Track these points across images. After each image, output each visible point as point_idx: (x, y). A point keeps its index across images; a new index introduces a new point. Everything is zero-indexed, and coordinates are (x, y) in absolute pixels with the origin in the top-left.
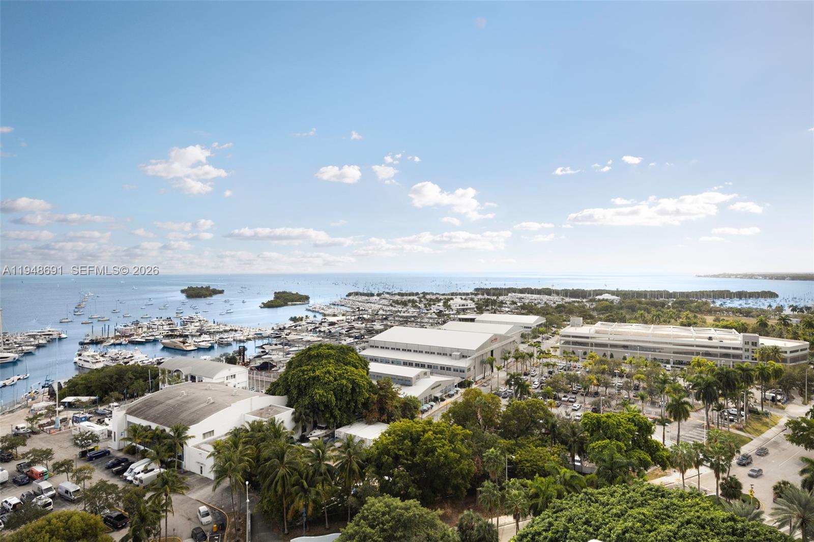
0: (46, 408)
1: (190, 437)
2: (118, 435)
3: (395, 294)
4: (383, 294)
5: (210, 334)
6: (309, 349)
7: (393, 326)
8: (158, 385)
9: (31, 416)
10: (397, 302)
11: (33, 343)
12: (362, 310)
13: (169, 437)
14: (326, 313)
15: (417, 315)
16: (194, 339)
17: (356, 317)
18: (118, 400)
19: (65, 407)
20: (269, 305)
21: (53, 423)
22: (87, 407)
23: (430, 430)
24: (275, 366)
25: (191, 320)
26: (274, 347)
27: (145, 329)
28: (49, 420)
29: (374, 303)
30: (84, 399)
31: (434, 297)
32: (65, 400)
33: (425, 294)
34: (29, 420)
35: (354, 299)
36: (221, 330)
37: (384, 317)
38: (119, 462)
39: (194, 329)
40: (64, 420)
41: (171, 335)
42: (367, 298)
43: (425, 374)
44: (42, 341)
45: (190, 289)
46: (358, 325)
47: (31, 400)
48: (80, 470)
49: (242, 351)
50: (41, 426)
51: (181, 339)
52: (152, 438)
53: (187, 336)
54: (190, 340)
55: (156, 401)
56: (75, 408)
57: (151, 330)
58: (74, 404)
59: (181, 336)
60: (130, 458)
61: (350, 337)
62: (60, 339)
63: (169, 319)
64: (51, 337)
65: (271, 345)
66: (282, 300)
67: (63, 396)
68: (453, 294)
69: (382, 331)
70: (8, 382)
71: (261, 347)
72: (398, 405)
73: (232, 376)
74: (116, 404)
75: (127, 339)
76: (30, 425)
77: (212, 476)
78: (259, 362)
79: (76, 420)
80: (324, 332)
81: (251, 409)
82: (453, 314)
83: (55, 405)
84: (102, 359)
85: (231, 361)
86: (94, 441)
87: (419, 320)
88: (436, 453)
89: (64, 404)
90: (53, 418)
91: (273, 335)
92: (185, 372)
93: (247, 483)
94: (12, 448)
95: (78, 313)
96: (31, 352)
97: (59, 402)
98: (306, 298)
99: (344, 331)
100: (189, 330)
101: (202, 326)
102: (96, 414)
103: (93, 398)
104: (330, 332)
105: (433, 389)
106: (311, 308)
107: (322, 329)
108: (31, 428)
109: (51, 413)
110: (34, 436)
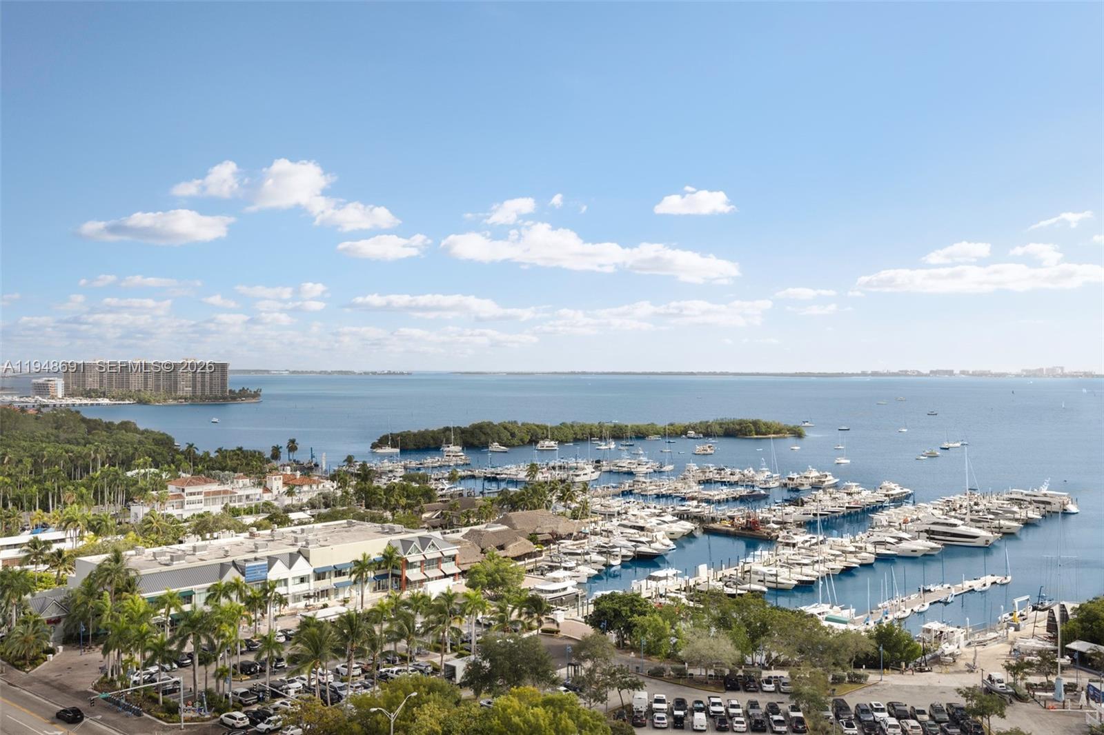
0: (1040, 653)
9: (1013, 662)
11: (1017, 516)
19: (1073, 661)
21: (1049, 687)
28: (1044, 679)
32: (1074, 645)
34: (1009, 668)
40: (1070, 688)
44: (1034, 514)
47: (1013, 628)
50: (1029, 687)
56: (1092, 667)
58: (1090, 660)
62: (1066, 513)
64: (1048, 508)
67: (1070, 636)
70: (977, 585)
76: (1011, 680)
79: (1095, 695)
83: (1056, 651)
89: (1071, 652)
90: (1053, 679)
94: (982, 715)
96: (1012, 534)
97: (1062, 647)
108: (1013, 685)
109: (1047, 663)
110: (1017, 704)
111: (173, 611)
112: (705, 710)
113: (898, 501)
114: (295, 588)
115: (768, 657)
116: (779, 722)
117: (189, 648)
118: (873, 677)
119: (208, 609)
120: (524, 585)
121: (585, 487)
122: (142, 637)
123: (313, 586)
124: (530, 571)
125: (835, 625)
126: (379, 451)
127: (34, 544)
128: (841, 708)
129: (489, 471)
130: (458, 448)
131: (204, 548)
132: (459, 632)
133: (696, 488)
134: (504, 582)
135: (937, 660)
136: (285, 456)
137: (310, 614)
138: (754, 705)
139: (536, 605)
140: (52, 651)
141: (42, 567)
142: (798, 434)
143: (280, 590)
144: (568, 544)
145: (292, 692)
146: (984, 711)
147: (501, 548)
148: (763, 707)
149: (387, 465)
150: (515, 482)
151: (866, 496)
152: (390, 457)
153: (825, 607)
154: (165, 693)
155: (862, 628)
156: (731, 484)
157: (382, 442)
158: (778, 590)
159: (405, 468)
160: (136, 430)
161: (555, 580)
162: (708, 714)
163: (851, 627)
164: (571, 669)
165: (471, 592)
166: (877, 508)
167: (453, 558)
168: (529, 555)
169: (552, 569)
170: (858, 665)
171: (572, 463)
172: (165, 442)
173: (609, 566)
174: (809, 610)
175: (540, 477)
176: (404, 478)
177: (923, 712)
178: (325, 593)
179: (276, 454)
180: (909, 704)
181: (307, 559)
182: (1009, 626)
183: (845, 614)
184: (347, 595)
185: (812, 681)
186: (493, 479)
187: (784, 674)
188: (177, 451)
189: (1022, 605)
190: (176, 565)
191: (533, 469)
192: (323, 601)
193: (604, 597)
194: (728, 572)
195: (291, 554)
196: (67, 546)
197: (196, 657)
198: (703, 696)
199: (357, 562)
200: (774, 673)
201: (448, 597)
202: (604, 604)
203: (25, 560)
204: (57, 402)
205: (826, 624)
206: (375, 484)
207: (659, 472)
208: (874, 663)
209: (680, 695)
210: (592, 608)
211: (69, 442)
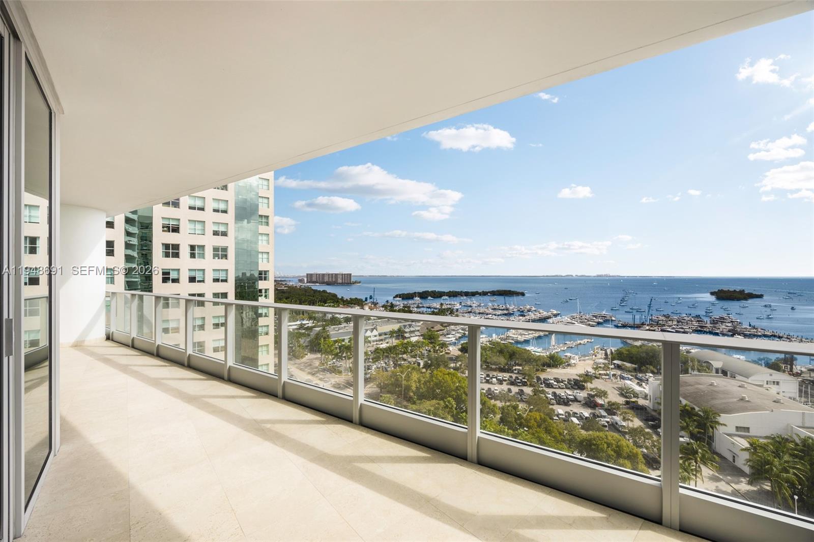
0: (603, 364)
1: (721, 424)
2: (653, 399)
8: (688, 370)
9: (595, 367)
13: (697, 415)
18: (653, 372)
19: (615, 366)
21: (606, 375)
22: (630, 371)
25: (722, 320)
27: (675, 323)
28: (605, 372)
30: (628, 365)
32: (615, 362)
34: (593, 368)
36: (760, 334)
39: (724, 329)
40: (614, 375)
44: (601, 321)
45: (721, 291)
48: (626, 413)
50: (600, 374)
55: (686, 382)
56: (621, 369)
57: (680, 324)
58: (621, 367)
62: (611, 320)
63: (698, 316)
64: (605, 318)
67: (613, 359)
70: (582, 342)
73: (774, 382)
74: (651, 375)
75: (659, 328)
76: (594, 372)
77: (747, 470)
79: (623, 378)
81: (803, 423)
83: (609, 363)
86: (634, 397)
89: (614, 364)
90: (608, 372)
93: (796, 497)
94: (585, 382)
95: (622, 304)
97: (611, 363)
100: (719, 329)
101: (735, 327)
102: (637, 378)
103: (634, 366)
108: (595, 374)
109: (606, 367)
110: (596, 380)
111: (339, 344)
112: (496, 378)
113: (556, 315)
114: (373, 339)
115: (515, 363)
116: (519, 382)
117: (344, 355)
118: (549, 370)
119: (349, 344)
120: (440, 339)
121: (457, 310)
122: (332, 351)
123: (378, 338)
124: (441, 335)
125: (536, 353)
126: (395, 299)
127: (301, 324)
128: (539, 379)
129: (428, 305)
130: (419, 298)
131: (348, 326)
132: (421, 352)
133: (491, 311)
134: (434, 338)
135: (569, 365)
136: (369, 301)
137: (378, 346)
138: (511, 377)
139: (444, 345)
140: (307, 355)
141: (303, 331)
142: (523, 294)
143: (369, 339)
144: (452, 327)
145: (373, 368)
146: (585, 381)
147: (433, 328)
148: (514, 378)
149: (398, 303)
150: (436, 309)
151: (545, 314)
152: (399, 301)
153: (533, 348)
154: (338, 367)
155: (545, 354)
156: (502, 310)
157: (396, 296)
158: (518, 342)
159: (403, 304)
160: (327, 293)
161: (449, 338)
162: (497, 380)
163: (541, 354)
164: (454, 364)
165: (424, 341)
166: (549, 318)
167: (418, 331)
168: (441, 330)
169: (448, 334)
170: (544, 366)
171: (453, 303)
172: (335, 296)
173: (465, 334)
174: (528, 348)
175: (443, 307)
176: (403, 307)
177: (565, 381)
178: (382, 340)
179: (366, 299)
180: (560, 378)
181: (377, 330)
182: (593, 355)
183: (539, 350)
184: (388, 341)
185: (529, 370)
186: (429, 308)
187: (521, 368)
188: (338, 299)
189: (597, 349)
190: (340, 331)
191: (442, 304)
192: (381, 342)
193: (464, 343)
194: (502, 336)
195: (372, 329)
196: (310, 325)
197: (347, 358)
198: (495, 374)
199: (391, 331)
200: (517, 367)
201: (418, 342)
202: (464, 345)
203: (299, 329)
204: (305, 285)
205: (533, 353)
206: (395, 309)
207: (479, 306)
208: (549, 366)
209: (488, 373)
210: (460, 346)
211: (309, 296)
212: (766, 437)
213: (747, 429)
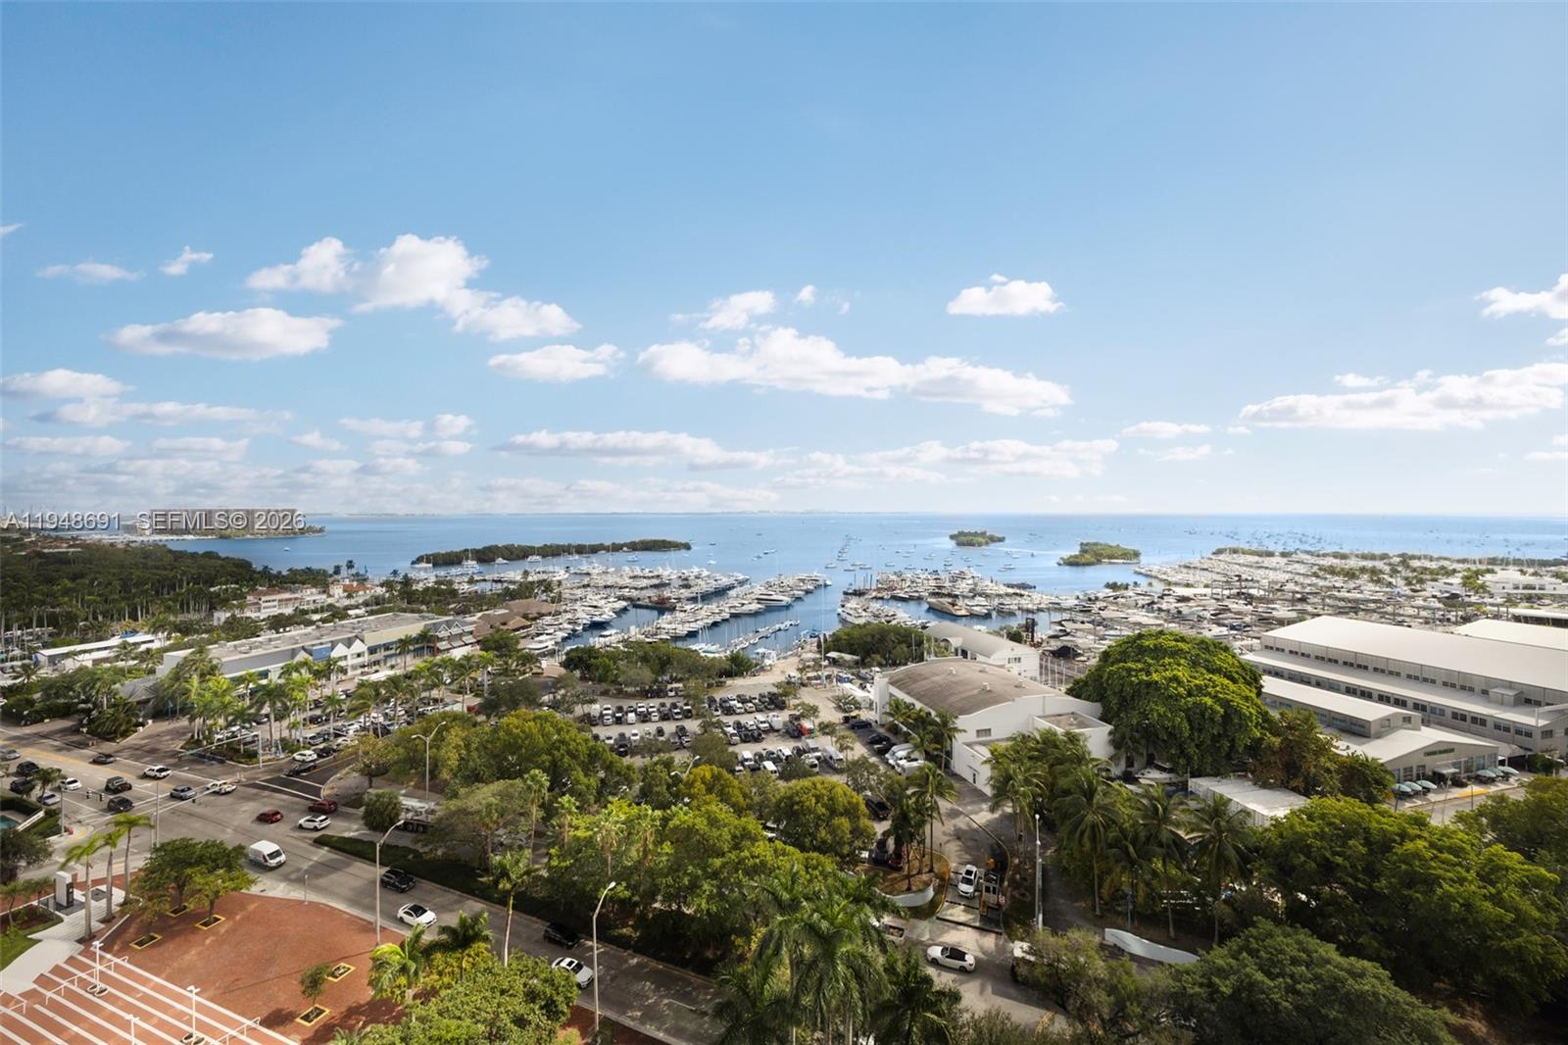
0: (814, 660)
1: (961, 731)
2: (880, 707)
3: (1325, 555)
4: (1295, 553)
5: (987, 596)
6: (1140, 636)
7: (1319, 615)
8: (923, 654)
9: (800, 666)
10: (1332, 571)
11: (803, 588)
12: (1247, 580)
13: (934, 723)
14: (1173, 580)
15: (1384, 599)
16: (966, 601)
17: (1235, 591)
18: (880, 665)
19: (830, 663)
20: (1072, 563)
21: (818, 678)
22: (850, 667)
23: (1420, 837)
24: (1080, 655)
25: (961, 576)
26: (1079, 626)
27: (908, 583)
28: (816, 674)
29: (1275, 569)
30: (848, 657)
31: (1434, 565)
32: (830, 654)
33: (1405, 560)
34: (798, 669)
35: (1228, 559)
36: (1002, 592)
37: (1299, 596)
38: (879, 740)
39: (965, 588)
40: (828, 677)
41: (938, 594)
42: (1256, 558)
43: (1407, 719)
44: (811, 587)
45: (961, 534)
46: (1238, 605)
47: (800, 648)
48: (843, 737)
49: (1030, 627)
50: (809, 678)
51: (950, 600)
52: (915, 720)
53: (956, 596)
54: (960, 602)
55: (921, 675)
56: (839, 665)
57: (915, 584)
58: (838, 661)
59: (949, 595)
60: (893, 739)
61: (1219, 625)
62: (826, 586)
63: (935, 572)
64: (818, 583)
65: (1074, 621)
66: (1090, 556)
67: (828, 650)
68: (1493, 561)
69: (1290, 622)
70: (782, 627)
71: (1060, 623)
72: (1333, 767)
73: (1016, 659)
74: (878, 669)
75: (889, 593)
76: (799, 675)
77: (988, 791)
78: (1055, 645)
79: (840, 680)
80: (1168, 611)
81: (1044, 710)
82: (1492, 605)
83: (821, 658)
84: (864, 614)
85: (1015, 637)
86: (856, 708)
87: (1390, 609)
88: (1439, 891)
89: (828, 658)
90: (819, 673)
91: (1078, 608)
92: (956, 642)
93: (1037, 816)
94: (785, 696)
96: (801, 598)
97: (825, 656)
98: (1136, 554)
99: (1207, 615)
100: (959, 588)
101: (976, 584)
102: (859, 677)
103: (855, 657)
104: (1179, 612)
105: (1428, 754)
106: (1143, 571)
107: (1164, 606)
108: (801, 679)
109: (817, 666)
110: (803, 688)
111: (251, 686)
112: (635, 711)
113: (742, 583)
114: (351, 662)
115: (671, 676)
116: (677, 713)
117: (266, 710)
118: (729, 682)
119: (282, 681)
120: (519, 647)
121: (560, 583)
122: (225, 706)
123: (366, 659)
124: (524, 637)
125: (709, 655)
126: (417, 566)
127: (124, 646)
128: (712, 701)
129: (496, 576)
130: (474, 562)
131: (277, 639)
132: (475, 680)
133: (628, 581)
134: (506, 645)
135: (763, 669)
136: (344, 572)
137: (365, 678)
138: (663, 705)
139: (530, 659)
140: (142, 725)
141: (132, 663)
142: (687, 547)
143: (342, 663)
144: (548, 619)
145: (351, 732)
146: (786, 694)
147: (504, 624)
148: (668, 705)
149: (423, 575)
150: (513, 583)
151: (725, 581)
152: (425, 569)
153: (703, 645)
154: (245, 744)
155: (722, 655)
156: (649, 578)
157: (420, 560)
158: (676, 638)
159: (437, 576)
160: (219, 558)
161: (541, 642)
162: (636, 714)
163: (717, 655)
164: (551, 696)
165: (483, 653)
166: (731, 587)
167: (471, 633)
168: (523, 628)
169: (538, 635)
170: (721, 677)
171: (551, 569)
172: (245, 565)
173: (574, 631)
174: (694, 647)
175: (530, 579)
176: (436, 583)
178: (376, 663)
179: (337, 571)
180: (748, 694)
181: (363, 641)
182: (798, 647)
183: (713, 648)
184: (393, 663)
185: (696, 688)
186: (499, 581)
187: (681, 685)
188: (254, 572)
189: (805, 636)
190: (254, 653)
191: (526, 573)
192: (374, 668)
193: (572, 650)
194: (647, 629)
195: (349, 639)
196: (156, 645)
197: (272, 717)
198: (633, 703)
199: (401, 641)
200: (675, 685)
201: (467, 658)
202: (573, 654)
203: (117, 658)
204: (145, 539)
205: (703, 654)
206: (414, 588)
207: (604, 573)
208: (730, 674)
209: (620, 704)
210: (564, 657)
211: (157, 568)
212: (1008, 739)
213: (988, 732)
